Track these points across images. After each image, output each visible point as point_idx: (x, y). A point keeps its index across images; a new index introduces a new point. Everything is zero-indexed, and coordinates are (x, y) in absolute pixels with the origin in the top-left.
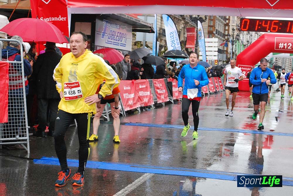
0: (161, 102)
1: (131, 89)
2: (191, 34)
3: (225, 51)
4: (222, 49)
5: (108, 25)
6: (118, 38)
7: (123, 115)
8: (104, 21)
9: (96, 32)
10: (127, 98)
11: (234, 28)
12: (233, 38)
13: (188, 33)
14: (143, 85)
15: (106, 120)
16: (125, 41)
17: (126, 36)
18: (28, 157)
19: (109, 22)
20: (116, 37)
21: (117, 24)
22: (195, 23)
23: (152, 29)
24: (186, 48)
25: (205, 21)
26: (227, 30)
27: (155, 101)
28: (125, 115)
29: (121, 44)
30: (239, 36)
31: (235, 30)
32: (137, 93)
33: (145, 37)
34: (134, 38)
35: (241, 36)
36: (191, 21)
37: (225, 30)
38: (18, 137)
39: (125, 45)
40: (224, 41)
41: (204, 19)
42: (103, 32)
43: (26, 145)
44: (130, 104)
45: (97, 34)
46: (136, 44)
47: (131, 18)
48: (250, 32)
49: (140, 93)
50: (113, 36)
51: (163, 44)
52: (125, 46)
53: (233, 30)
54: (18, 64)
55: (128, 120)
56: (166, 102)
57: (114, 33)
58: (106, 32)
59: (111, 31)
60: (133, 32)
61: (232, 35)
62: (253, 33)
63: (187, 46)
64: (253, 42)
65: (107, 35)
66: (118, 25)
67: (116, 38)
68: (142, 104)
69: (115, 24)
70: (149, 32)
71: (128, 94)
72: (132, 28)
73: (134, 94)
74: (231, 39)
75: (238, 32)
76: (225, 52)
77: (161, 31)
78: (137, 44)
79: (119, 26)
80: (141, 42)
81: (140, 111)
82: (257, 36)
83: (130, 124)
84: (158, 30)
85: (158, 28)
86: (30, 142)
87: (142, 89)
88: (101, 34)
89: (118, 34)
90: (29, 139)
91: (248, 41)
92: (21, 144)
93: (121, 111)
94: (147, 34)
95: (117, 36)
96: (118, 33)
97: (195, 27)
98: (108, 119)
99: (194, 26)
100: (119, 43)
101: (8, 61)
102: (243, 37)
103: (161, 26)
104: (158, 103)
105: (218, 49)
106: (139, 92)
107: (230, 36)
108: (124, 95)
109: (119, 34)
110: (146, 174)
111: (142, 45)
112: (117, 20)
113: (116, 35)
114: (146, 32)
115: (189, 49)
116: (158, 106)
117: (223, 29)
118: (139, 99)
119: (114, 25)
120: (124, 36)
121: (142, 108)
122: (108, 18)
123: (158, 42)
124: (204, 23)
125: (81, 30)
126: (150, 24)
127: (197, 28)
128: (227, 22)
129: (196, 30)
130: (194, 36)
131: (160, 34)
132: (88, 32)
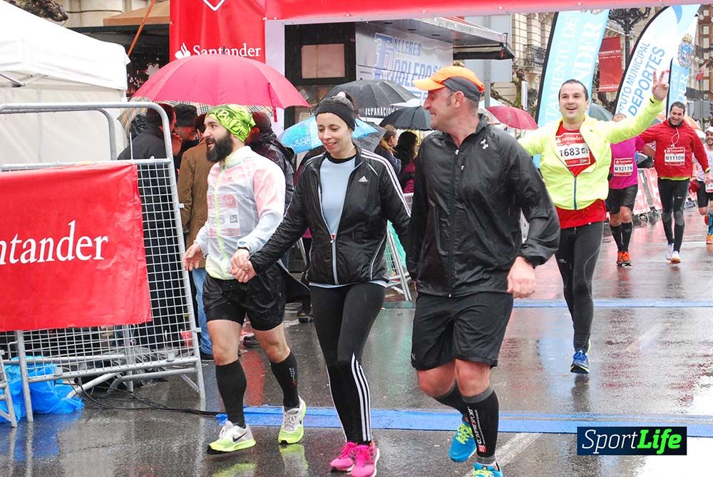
2: (611, 55)
3: (706, 92)
4: (697, 89)
5: (388, 46)
8: (378, 36)
9: (357, 67)
13: (603, 53)
15: (401, 297)
18: (203, 409)
19: (390, 39)
20: (410, 76)
21: (411, 43)
22: (619, 23)
23: (506, 49)
24: (599, 94)
25: (646, 15)
26: (707, 36)
33: (487, 73)
36: (609, 19)
37: (701, 36)
38: (171, 357)
40: (701, 65)
41: (644, 12)
42: (376, 65)
43: (194, 377)
45: (362, 72)
47: (447, 23)
50: (402, 76)
51: (536, 85)
54: (160, 166)
57: (404, 65)
58: (385, 67)
59: (398, 61)
60: (456, 62)
63: (601, 88)
65: (389, 74)
66: (416, 44)
67: (413, 79)
69: (407, 42)
70: (499, 58)
72: (451, 51)
76: (706, 96)
77: (530, 52)
79: (417, 46)
84: (522, 50)
85: (522, 46)
86: (204, 368)
88: (371, 73)
90: (202, 362)
92: (182, 376)
94: (493, 61)
95: (415, 74)
96: (417, 65)
97: (621, 34)
98: (406, 295)
99: (615, 33)
101: (133, 161)
103: (528, 40)
105: (687, 88)
109: (418, 70)
110: (517, 434)
112: (412, 30)
113: (412, 72)
114: (490, 59)
115: (608, 94)
117: (698, 35)
119: (405, 45)
120: (432, 72)
122: (388, 28)
123: (523, 82)
124: (642, 23)
125: (317, 65)
126: (499, 35)
127: (626, 37)
128: (705, 15)
129: (623, 41)
130: (620, 60)
131: (526, 60)
132: (338, 71)
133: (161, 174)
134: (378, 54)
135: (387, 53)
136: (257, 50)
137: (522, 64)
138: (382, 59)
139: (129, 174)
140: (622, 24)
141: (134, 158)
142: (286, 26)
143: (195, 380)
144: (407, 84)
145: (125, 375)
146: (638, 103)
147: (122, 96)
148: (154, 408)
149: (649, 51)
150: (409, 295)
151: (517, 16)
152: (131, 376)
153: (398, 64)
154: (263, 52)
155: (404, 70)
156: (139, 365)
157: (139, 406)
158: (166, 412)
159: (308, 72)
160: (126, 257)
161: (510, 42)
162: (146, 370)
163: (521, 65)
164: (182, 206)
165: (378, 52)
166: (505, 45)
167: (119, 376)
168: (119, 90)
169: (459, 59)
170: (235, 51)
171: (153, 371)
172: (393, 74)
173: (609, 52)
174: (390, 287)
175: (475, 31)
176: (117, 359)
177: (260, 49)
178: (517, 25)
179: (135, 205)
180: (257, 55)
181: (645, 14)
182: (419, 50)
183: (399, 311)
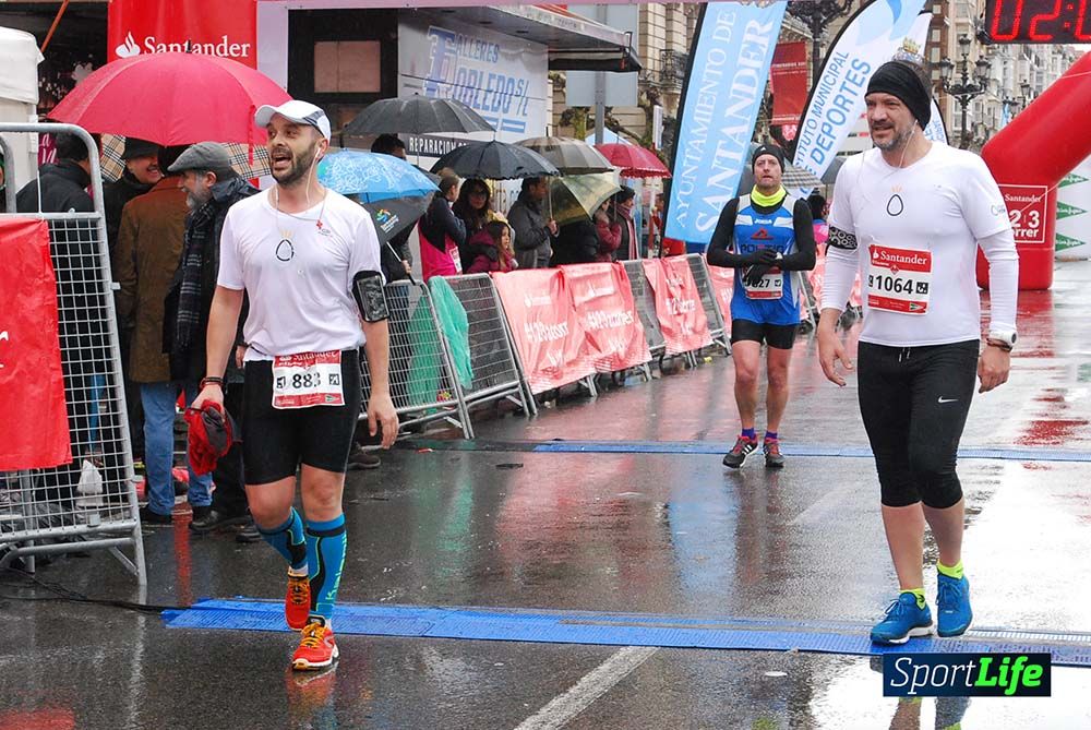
0: (680, 348)
1: (554, 305)
2: (791, 69)
5: (448, 47)
6: (494, 101)
7: (527, 410)
8: (433, 31)
9: (401, 81)
10: (541, 340)
11: (965, 35)
12: (965, 75)
13: (778, 66)
14: (603, 286)
15: (459, 433)
16: (522, 108)
17: (524, 87)
18: (142, 602)
19: (452, 36)
20: (482, 94)
21: (484, 43)
22: (804, 21)
23: (628, 56)
24: (771, 127)
25: (845, 10)
26: (937, 45)
27: (652, 348)
28: (535, 412)
29: (504, 121)
30: (989, 66)
31: (969, 42)
32: (581, 319)
33: (600, 91)
34: (559, 98)
35: (996, 63)
36: (788, 14)
37: (930, 44)
38: (95, 519)
39: (522, 127)
41: (842, 5)
42: (428, 75)
43: (129, 551)
44: (554, 364)
45: (407, 85)
46: (569, 119)
47: (540, 14)
48: (1033, 47)
49: (590, 318)
50: (469, 93)
51: (674, 111)
52: (522, 131)
53: (963, 42)
54: (83, 223)
55: (546, 431)
56: (700, 349)
57: (473, 77)
58: (442, 78)
59: (463, 70)
60: (553, 73)
61: (958, 63)
62: (1046, 51)
63: (776, 119)
64: (1045, 89)
65: (449, 89)
66: (491, 44)
67: (485, 99)
68: (602, 361)
69: (478, 42)
70: (617, 70)
71: (541, 324)
72: (546, 56)
73: (565, 324)
74: (955, 78)
75: (983, 52)
77: (669, 62)
78: (571, 121)
79: (492, 48)
80: (587, 109)
81: (593, 391)
82: (1063, 64)
83: (556, 447)
84: (657, 57)
85: (657, 51)
86: (146, 539)
87: (596, 303)
88: (421, 88)
89: (489, 83)
91: (1028, 86)
92: (111, 550)
93: (518, 396)
94: (610, 74)
95: (491, 91)
96: (492, 76)
97: (807, 38)
98: (465, 431)
99: (800, 35)
100: (496, 120)
101: (41, 215)
102: (1005, 69)
103: (669, 42)
104: (668, 353)
106: (589, 313)
107: (952, 67)
108: (527, 330)
109: (494, 82)
110: (622, 649)
111: (591, 125)
112: (486, 23)
113: (484, 87)
114: (604, 70)
115: (786, 128)
116: (668, 367)
118: (589, 344)
119: (474, 46)
120: (516, 89)
121: (600, 379)
122: (448, 18)
123: (656, 107)
124: (839, 21)
125: (338, 72)
126: (618, 34)
127: (815, 43)
128: (934, 12)
129: (809, 49)
130: (804, 77)
131: (664, 73)
132: (369, 82)
133: (85, 236)
134: (433, 58)
135: (446, 57)
136: (244, 46)
137: (657, 79)
138: (439, 64)
139: (36, 236)
140: (809, 23)
141: (43, 211)
142: (290, 11)
143: (132, 557)
144: (477, 106)
145: (23, 546)
146: (825, 145)
147: (30, 113)
148: (65, 599)
149: (847, 65)
150: (471, 429)
151: (651, 6)
152: (32, 548)
153: (462, 75)
154: (253, 51)
155: (472, 85)
156: (44, 532)
157: (43, 594)
158: (84, 606)
159: (324, 82)
160: (33, 363)
161: (636, 45)
162: (57, 539)
163: (655, 80)
164: (117, 286)
165: (434, 55)
166: (627, 50)
167: (13, 548)
168: (26, 103)
169: (559, 69)
170: (209, 48)
171: (66, 541)
172: (455, 91)
173: (789, 65)
174: (442, 417)
175: (582, 27)
176: (9, 522)
177: (248, 45)
178: (650, 20)
179: (47, 283)
180: (244, 54)
181: (844, 8)
182: (495, 53)
183: (455, 454)
